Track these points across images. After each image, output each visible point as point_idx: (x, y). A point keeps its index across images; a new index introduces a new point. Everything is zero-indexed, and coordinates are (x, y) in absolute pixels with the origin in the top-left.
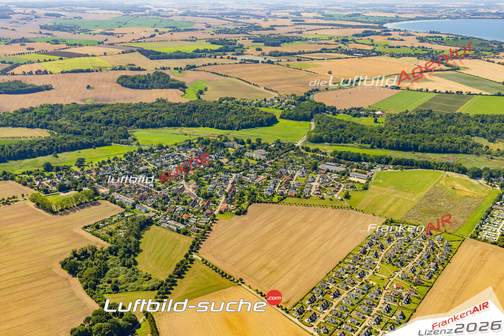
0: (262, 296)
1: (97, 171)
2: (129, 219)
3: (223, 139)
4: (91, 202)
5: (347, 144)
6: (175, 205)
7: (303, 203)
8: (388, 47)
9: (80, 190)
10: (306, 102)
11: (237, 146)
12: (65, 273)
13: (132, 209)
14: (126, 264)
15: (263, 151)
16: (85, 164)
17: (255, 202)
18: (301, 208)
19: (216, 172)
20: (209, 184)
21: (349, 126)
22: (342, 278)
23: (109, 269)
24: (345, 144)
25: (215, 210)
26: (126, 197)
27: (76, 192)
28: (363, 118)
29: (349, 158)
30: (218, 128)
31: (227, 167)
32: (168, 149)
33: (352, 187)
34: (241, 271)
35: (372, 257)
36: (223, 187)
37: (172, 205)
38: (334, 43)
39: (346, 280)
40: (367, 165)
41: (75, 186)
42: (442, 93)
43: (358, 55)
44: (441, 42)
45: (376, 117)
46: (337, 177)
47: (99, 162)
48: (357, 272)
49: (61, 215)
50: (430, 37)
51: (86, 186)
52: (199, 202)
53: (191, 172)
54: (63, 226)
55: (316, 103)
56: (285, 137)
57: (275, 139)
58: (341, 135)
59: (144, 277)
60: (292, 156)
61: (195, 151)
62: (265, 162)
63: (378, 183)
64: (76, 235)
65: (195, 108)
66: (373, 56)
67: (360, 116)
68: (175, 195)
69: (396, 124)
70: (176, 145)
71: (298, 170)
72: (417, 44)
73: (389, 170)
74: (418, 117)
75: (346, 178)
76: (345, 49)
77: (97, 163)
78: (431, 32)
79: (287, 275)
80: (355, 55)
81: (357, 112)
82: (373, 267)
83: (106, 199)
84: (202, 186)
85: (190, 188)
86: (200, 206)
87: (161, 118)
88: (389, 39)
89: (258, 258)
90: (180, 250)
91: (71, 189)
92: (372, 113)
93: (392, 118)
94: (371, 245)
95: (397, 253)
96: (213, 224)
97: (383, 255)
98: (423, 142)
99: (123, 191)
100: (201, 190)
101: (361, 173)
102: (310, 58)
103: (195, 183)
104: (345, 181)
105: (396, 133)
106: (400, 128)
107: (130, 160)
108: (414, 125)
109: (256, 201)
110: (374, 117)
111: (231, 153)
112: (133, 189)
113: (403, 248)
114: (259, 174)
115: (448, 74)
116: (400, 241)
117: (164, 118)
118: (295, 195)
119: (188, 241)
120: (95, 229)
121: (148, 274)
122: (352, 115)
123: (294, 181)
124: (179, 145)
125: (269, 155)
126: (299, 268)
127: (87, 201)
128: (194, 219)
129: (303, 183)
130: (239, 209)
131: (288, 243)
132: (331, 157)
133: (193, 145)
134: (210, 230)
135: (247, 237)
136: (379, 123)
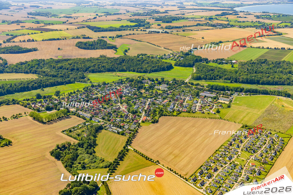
0: (171, 171)
1: (68, 98)
2: (89, 126)
3: (141, 78)
4: (65, 116)
5: (216, 81)
6: (115, 118)
7: (192, 116)
8: (237, 22)
9: (59, 110)
10: (190, 56)
11: (150, 83)
12: (53, 158)
13: (90, 120)
14: (89, 153)
15: (166, 85)
16: (60, 94)
17: (163, 116)
18: (191, 119)
19: (139, 98)
20: (135, 105)
21: (217, 70)
22: (218, 160)
23: (79, 155)
24: (214, 81)
25: (139, 121)
26: (86, 113)
27: (56, 110)
28: (225, 65)
29: (218, 89)
30: (137, 72)
31: (145, 95)
32: (109, 85)
33: (221, 106)
34: (157, 156)
35: (235, 147)
36: (143, 107)
37: (113, 118)
38: (204, 20)
39: (221, 161)
40: (229, 93)
41: (55, 107)
42: (272, 49)
43: (219, 27)
44: (270, 18)
45: (232, 65)
46: (211, 100)
47: (68, 93)
48: (227, 156)
49: (48, 124)
50: (263, 15)
51: (61, 107)
52: (130, 115)
53: (124, 98)
54: (50, 131)
55: (196, 56)
56: (178, 77)
57: (172, 78)
58: (212, 75)
59: (100, 160)
60: (183, 88)
61: (125, 86)
62: (167, 92)
63: (236, 103)
64: (58, 136)
65: (123, 61)
66: (228, 27)
67: (223, 63)
68: (115, 112)
69: (245, 68)
70: (113, 82)
71: (187, 96)
72: (255, 20)
73: (242, 96)
74: (258, 64)
75: (217, 101)
76: (211, 23)
77: (67, 93)
78: (263, 12)
79: (185, 158)
80: (218, 27)
81: (221, 61)
82: (237, 154)
83: (74, 115)
84: (131, 106)
85: (123, 108)
86: (130, 118)
87: (103, 67)
88: (237, 17)
89: (167, 149)
90: (120, 144)
91: (53, 109)
92: (230, 61)
93: (242, 65)
94: (234, 140)
95: (251, 145)
96: (139, 129)
97: (242, 146)
98: (263, 78)
99: (84, 110)
100: (130, 109)
101: (226, 98)
102: (191, 30)
103: (126, 105)
104: (216, 102)
105: (245, 73)
106: (248, 70)
107: (87, 92)
108: (256, 69)
109: (163, 115)
110: (231, 64)
111: (147, 87)
112: (90, 109)
113: (254, 142)
114: (164, 99)
115: (275, 38)
116: (252, 138)
117: (105, 67)
118: (187, 111)
119: (124, 139)
120: (69, 132)
121: (102, 158)
122: (218, 63)
123: (185, 103)
124: (115, 82)
125: (170, 88)
126: (192, 154)
127: (63, 116)
128: (127, 126)
129: (191, 104)
130: (153, 120)
131: (184, 139)
132: (207, 88)
133: (123, 82)
134: (137, 132)
135: (159, 136)
136: (235, 68)
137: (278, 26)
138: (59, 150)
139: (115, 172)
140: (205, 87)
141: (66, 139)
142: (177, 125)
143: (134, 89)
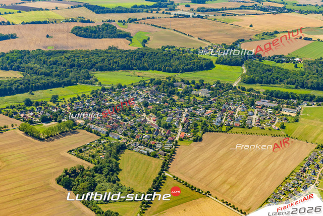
0: (228, 205)
1: (71, 105)
2: (106, 145)
3: (172, 80)
4: (71, 131)
5: (275, 85)
6: (141, 134)
7: (248, 132)
8: (296, 5)
9: (60, 122)
11: (184, 86)
12: (61, 188)
13: (106, 136)
14: (111, 180)
15: (206, 90)
16: (59, 100)
17: (207, 131)
18: (246, 136)
19: (171, 107)
20: (167, 116)
21: (275, 70)
22: (289, 191)
23: (97, 184)
24: (273, 85)
25: (176, 138)
26: (99, 126)
27: (56, 123)
28: (285, 64)
29: (279, 96)
30: (165, 71)
31: (179, 103)
32: (126, 88)
33: (285, 119)
34: (207, 186)
35: (311, 174)
36: (178, 119)
37: (139, 133)
38: (251, 1)
39: (293, 193)
40: (295, 102)
41: (55, 117)
43: (272, 11)
45: (296, 63)
46: (271, 111)
47: (70, 98)
48: (301, 186)
49: (47, 141)
51: (63, 118)
52: (161, 131)
53: (150, 107)
54: (51, 151)
56: (222, 79)
57: (214, 80)
58: (270, 77)
59: (128, 191)
60: (231, 95)
61: (150, 90)
62: (210, 99)
63: (306, 116)
64: (63, 158)
65: (143, 54)
66: (285, 12)
67: (282, 62)
68: (140, 125)
69: (313, 69)
70: (132, 85)
71: (238, 106)
72: (320, 3)
73: (313, 106)
75: (279, 112)
76: (261, 6)
77: (69, 99)
79: (245, 189)
80: (270, 12)
81: (280, 59)
82: (313, 183)
83: (83, 128)
84: (162, 118)
85: (151, 120)
86: (163, 134)
87: (116, 62)
89: (219, 176)
90: (153, 169)
91: (51, 120)
92: (292, 59)
93: (310, 64)
94: (309, 165)
96: (176, 149)
97: (319, 173)
99: (96, 122)
100: (161, 121)
101: (291, 108)
102: (233, 14)
103: (155, 116)
104: (279, 115)
105: (315, 76)
106: (317, 72)
107: (97, 97)
110: (294, 63)
111: (181, 92)
112: (104, 121)
114: (207, 108)
117: (118, 63)
118: (240, 126)
119: (158, 163)
120: (78, 152)
121: (131, 188)
122: (275, 61)
123: (236, 114)
124: (135, 84)
125: (213, 93)
126: (253, 183)
127: (68, 129)
128: (159, 144)
129: (244, 116)
130: (195, 137)
131: (241, 163)
132: (264, 95)
133: (147, 85)
134: (175, 153)
135: (206, 159)
136: (299, 68)
138: (68, 176)
139: (150, 207)
140: (262, 94)
141: (75, 162)
143: (163, 95)
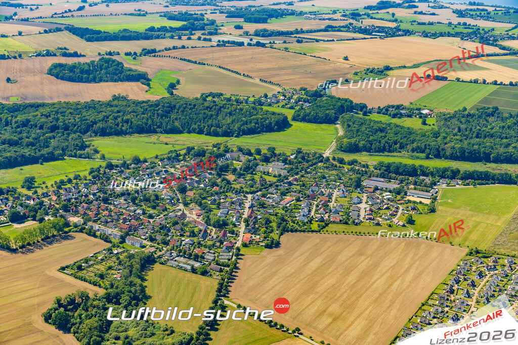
1: (57, 193)
2: (121, 257)
3: (222, 148)
4: (60, 235)
5: (392, 154)
6: (178, 237)
7: (354, 231)
8: (416, 23)
9: (41, 220)
10: (324, 98)
11: (244, 158)
12: (52, 329)
13: (121, 243)
15: (281, 164)
16: (36, 184)
17: (288, 231)
18: (352, 237)
19: (224, 192)
20: (219, 208)
21: (391, 129)
22: (430, 324)
24: (389, 154)
25: (236, 243)
26: (108, 227)
27: (35, 222)
28: (406, 119)
29: (401, 171)
30: (209, 134)
31: (238, 186)
32: (147, 164)
33: (414, 209)
34: (294, 319)
35: (462, 297)
36: (238, 212)
37: (174, 237)
38: (342, 18)
40: (428, 180)
41: (33, 213)
42: (504, 85)
43: (378, 34)
44: (488, 17)
45: (424, 118)
46: (390, 196)
47: (56, 182)
48: (448, 316)
49: (23, 253)
50: (471, 10)
51: (47, 214)
52: (211, 232)
53: (190, 194)
54: (30, 268)
55: (339, 99)
56: (305, 145)
57: (292, 148)
58: (383, 141)
59: (164, 331)
60: (322, 171)
61: (187, 166)
62: (287, 179)
63: (448, 203)
64: (52, 279)
65: (172, 108)
66: (399, 36)
67: (401, 116)
68: (176, 223)
69: (453, 127)
70: (157, 157)
71: (335, 188)
72: (456, 20)
73: (458, 186)
74: (480, 117)
75: (403, 198)
76: (359, 26)
77: (53, 183)
78: (471, 4)
79: (356, 323)
80: (375, 35)
81: (396, 111)
82: (467, 310)
83: (81, 231)
84: (211, 211)
85: (193, 215)
86: (215, 237)
87: (127, 121)
88: (415, 13)
89: (312, 302)
90: (202, 295)
91: (26, 218)
92: (417, 112)
93: (446, 119)
94: (458, 282)
95: (494, 291)
96: (238, 261)
97: (476, 294)
98: (496, 149)
99: (102, 220)
100: (211, 217)
101: (422, 191)
102: (314, 39)
103: (199, 208)
104: (402, 202)
105: (458, 137)
106: (459, 131)
107: (99, 180)
108: (478, 128)
109: (289, 229)
110: (420, 117)
111: (238, 167)
112: (116, 217)
113: (501, 285)
114: (284, 194)
115: (507, 60)
116: (495, 276)
117: (132, 122)
118: (340, 221)
119: (211, 284)
120: (76, 271)
121: (169, 327)
122: (390, 115)
123: (333, 202)
124: (162, 157)
125: (292, 169)
126: (370, 313)
127: (55, 233)
128: (210, 254)
129: (346, 205)
130: (268, 240)
131: (347, 282)
132: (376, 171)
133: (181, 157)
134: (237, 268)
135: (290, 276)
136: (430, 125)
137: (508, 34)
138: (62, 309)
140: (372, 169)
141: (72, 286)
142: (324, 251)
143: (210, 174)
